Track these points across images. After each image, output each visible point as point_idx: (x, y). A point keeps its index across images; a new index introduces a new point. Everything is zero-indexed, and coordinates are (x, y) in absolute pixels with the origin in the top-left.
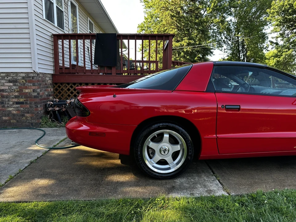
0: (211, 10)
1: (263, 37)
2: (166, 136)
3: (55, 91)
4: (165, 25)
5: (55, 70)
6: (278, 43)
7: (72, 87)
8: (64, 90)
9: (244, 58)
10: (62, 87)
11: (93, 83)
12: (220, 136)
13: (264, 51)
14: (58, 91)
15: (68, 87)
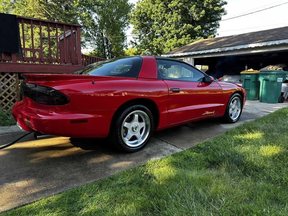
0: (78, 3)
1: (123, 37)
2: (136, 116)
4: (32, 11)
6: (137, 43)
9: (109, 54)
13: (124, 49)
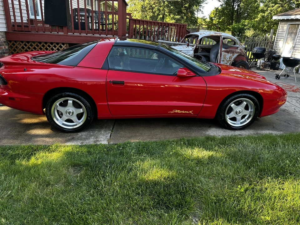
2: (70, 102)
3: (10, 49)
5: (8, 27)
7: (26, 45)
8: (18, 48)
10: (16, 45)
11: (46, 42)
12: (110, 103)
14: (13, 49)
15: (23, 45)
